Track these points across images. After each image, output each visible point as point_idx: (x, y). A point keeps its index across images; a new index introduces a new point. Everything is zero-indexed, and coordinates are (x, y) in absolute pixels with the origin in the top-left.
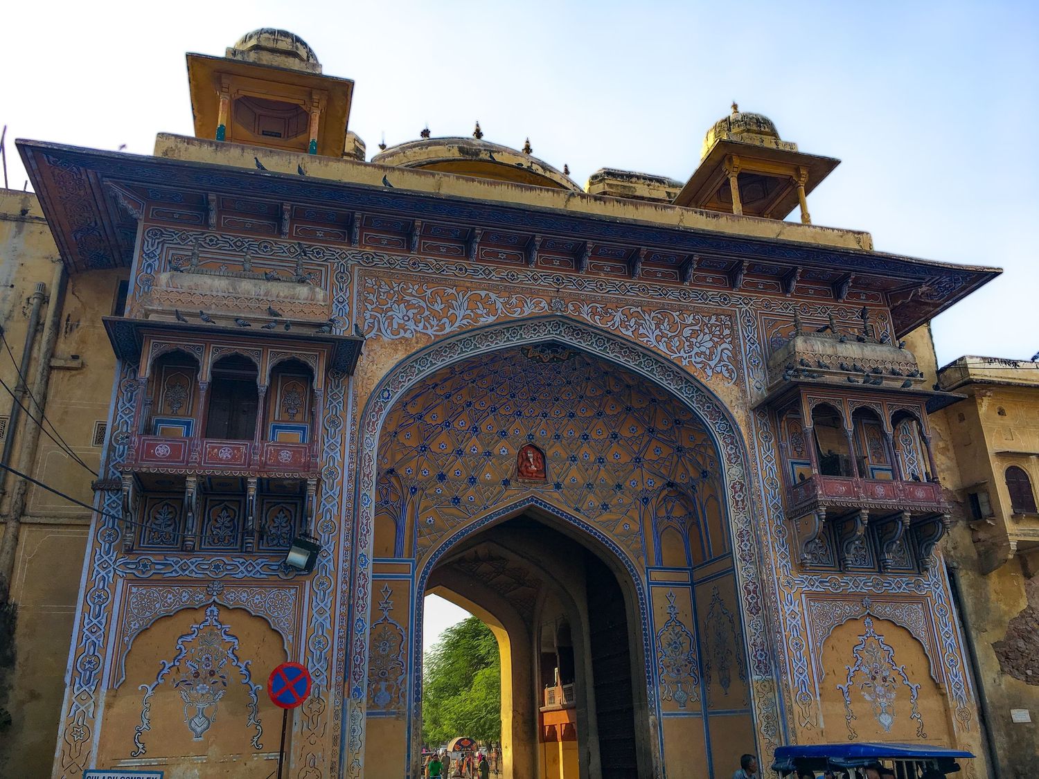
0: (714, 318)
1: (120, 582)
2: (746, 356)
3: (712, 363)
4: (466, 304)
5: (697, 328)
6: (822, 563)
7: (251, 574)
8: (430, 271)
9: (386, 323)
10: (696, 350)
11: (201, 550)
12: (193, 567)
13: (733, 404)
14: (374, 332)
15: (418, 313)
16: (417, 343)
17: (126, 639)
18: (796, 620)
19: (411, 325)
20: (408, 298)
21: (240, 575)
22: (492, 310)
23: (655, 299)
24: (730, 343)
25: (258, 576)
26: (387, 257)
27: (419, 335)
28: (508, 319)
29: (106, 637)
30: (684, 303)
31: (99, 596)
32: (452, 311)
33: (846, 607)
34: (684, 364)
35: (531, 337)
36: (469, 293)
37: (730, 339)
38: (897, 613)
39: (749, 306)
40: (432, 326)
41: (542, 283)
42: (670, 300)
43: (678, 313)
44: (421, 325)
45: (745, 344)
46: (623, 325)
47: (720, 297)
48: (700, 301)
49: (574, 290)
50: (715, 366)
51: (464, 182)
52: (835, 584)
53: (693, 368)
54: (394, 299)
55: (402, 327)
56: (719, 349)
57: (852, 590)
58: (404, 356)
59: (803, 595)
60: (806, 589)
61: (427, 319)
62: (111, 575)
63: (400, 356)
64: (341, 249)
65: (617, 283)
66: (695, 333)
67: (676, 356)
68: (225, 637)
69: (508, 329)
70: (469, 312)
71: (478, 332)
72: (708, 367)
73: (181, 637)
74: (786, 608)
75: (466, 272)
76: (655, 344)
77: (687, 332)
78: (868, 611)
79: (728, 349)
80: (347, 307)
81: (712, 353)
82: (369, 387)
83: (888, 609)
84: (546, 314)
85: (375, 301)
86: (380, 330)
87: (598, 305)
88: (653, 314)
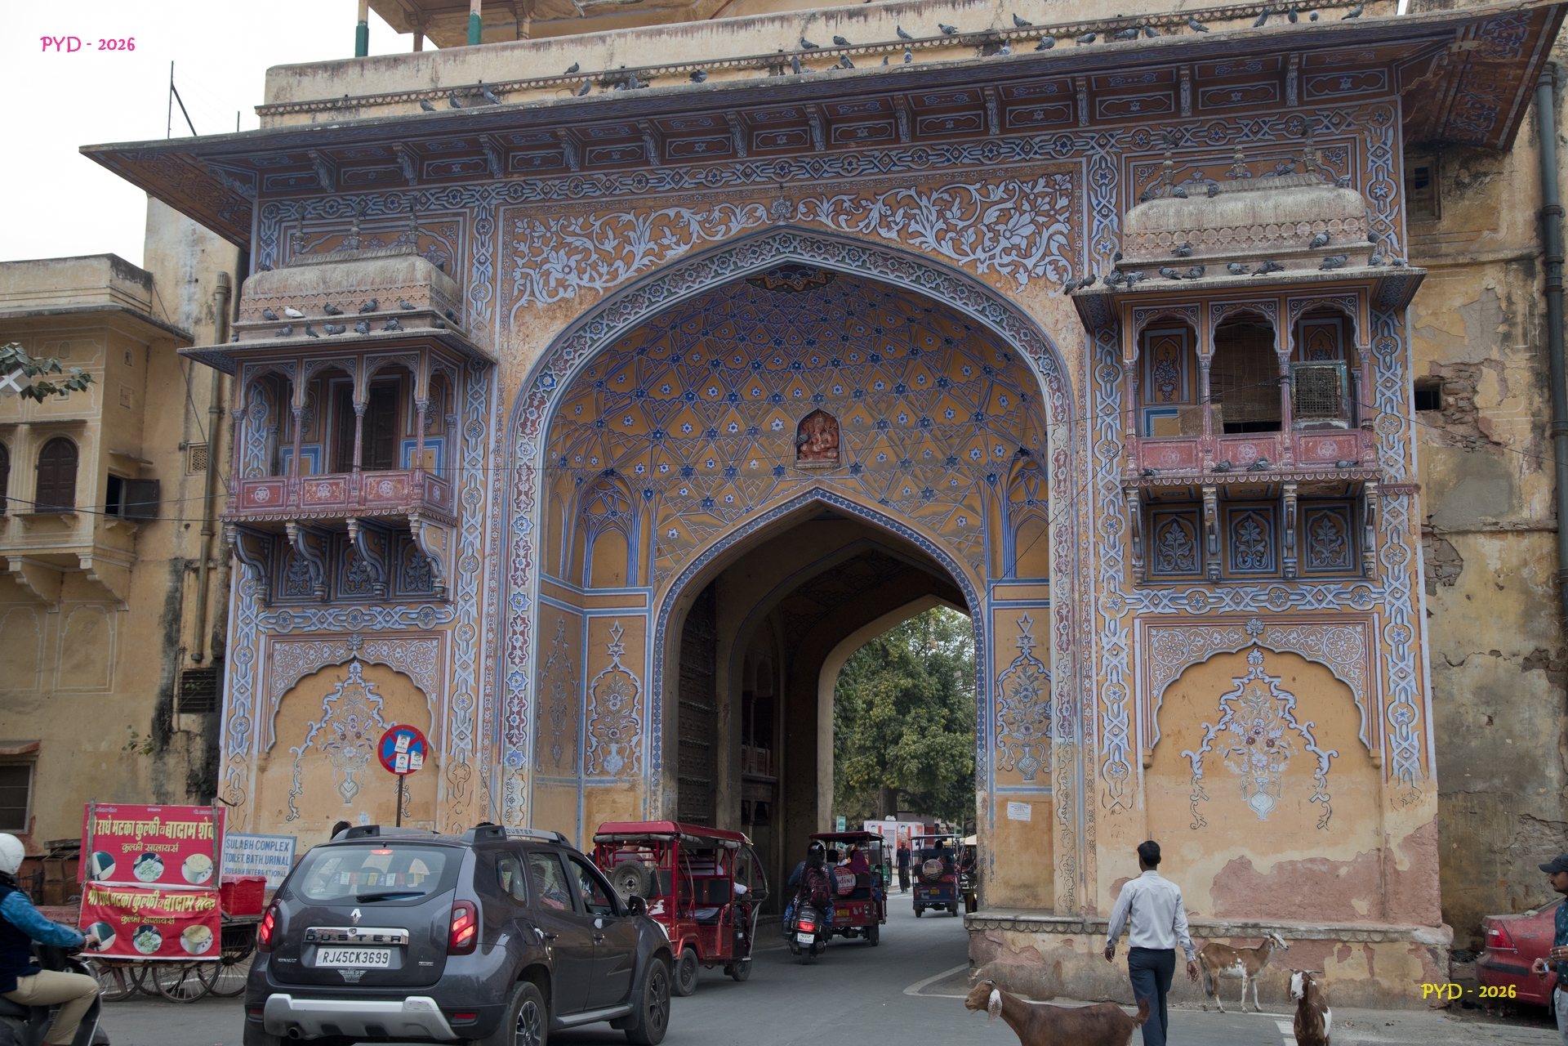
0: (1042, 182)
1: (263, 637)
2: (1090, 239)
3: (1030, 263)
4: (647, 234)
5: (1009, 205)
6: (1179, 569)
7: (389, 625)
8: (598, 193)
9: (541, 282)
10: (1004, 243)
11: (337, 599)
12: (331, 619)
13: (1060, 326)
14: (526, 297)
15: (583, 259)
16: (581, 304)
17: (273, 699)
18: (1119, 658)
19: (573, 279)
20: (569, 239)
21: (378, 627)
22: (685, 237)
23: (940, 169)
24: (1068, 220)
25: (396, 626)
26: (540, 185)
27: (583, 292)
28: (707, 246)
29: (254, 696)
30: (989, 165)
31: (245, 655)
32: (628, 248)
33: (1215, 635)
34: (980, 271)
35: (752, 263)
36: (653, 216)
37: (1067, 214)
38: (1312, 640)
39: (1107, 148)
40: (601, 275)
41: (758, 179)
42: (964, 165)
43: (978, 186)
44: (586, 277)
45: (1091, 218)
46: (884, 223)
47: (1054, 143)
48: (1017, 158)
49: (807, 180)
50: (1035, 266)
51: (647, 39)
52: (1198, 602)
53: (995, 276)
54: (552, 244)
55: (561, 283)
56: (1045, 235)
57: (1227, 609)
58: (564, 326)
59: (1137, 622)
60: (1145, 610)
61: (594, 266)
62: (254, 631)
63: (558, 326)
64: (482, 185)
65: (876, 153)
66: (1005, 216)
67: (968, 259)
68: (369, 696)
69: (711, 259)
70: (652, 245)
71: (666, 273)
72: (1021, 270)
73: (327, 696)
74: (1105, 640)
75: (647, 183)
76: (934, 245)
77: (992, 215)
78: (1254, 640)
79: (1061, 233)
80: (490, 269)
81: (1030, 246)
82: (518, 375)
83: (1295, 635)
84: (764, 227)
85: (527, 251)
86: (533, 293)
87: (845, 198)
88: (935, 195)
